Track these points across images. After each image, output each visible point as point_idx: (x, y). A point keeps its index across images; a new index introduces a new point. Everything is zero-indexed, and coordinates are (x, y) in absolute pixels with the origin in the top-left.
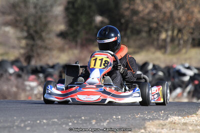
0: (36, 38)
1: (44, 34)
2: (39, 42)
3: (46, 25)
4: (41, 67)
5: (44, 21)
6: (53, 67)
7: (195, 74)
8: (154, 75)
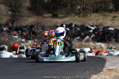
0: (16, 12)
1: (19, 9)
2: (17, 13)
3: (20, 5)
4: (20, 27)
5: (20, 3)
6: (25, 27)
7: (95, 29)
8: (75, 29)
